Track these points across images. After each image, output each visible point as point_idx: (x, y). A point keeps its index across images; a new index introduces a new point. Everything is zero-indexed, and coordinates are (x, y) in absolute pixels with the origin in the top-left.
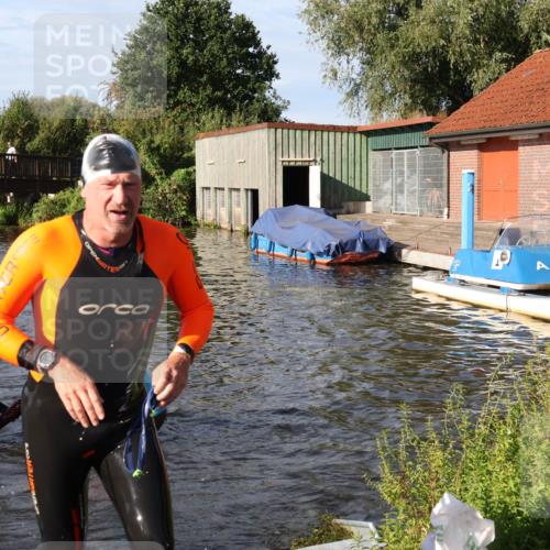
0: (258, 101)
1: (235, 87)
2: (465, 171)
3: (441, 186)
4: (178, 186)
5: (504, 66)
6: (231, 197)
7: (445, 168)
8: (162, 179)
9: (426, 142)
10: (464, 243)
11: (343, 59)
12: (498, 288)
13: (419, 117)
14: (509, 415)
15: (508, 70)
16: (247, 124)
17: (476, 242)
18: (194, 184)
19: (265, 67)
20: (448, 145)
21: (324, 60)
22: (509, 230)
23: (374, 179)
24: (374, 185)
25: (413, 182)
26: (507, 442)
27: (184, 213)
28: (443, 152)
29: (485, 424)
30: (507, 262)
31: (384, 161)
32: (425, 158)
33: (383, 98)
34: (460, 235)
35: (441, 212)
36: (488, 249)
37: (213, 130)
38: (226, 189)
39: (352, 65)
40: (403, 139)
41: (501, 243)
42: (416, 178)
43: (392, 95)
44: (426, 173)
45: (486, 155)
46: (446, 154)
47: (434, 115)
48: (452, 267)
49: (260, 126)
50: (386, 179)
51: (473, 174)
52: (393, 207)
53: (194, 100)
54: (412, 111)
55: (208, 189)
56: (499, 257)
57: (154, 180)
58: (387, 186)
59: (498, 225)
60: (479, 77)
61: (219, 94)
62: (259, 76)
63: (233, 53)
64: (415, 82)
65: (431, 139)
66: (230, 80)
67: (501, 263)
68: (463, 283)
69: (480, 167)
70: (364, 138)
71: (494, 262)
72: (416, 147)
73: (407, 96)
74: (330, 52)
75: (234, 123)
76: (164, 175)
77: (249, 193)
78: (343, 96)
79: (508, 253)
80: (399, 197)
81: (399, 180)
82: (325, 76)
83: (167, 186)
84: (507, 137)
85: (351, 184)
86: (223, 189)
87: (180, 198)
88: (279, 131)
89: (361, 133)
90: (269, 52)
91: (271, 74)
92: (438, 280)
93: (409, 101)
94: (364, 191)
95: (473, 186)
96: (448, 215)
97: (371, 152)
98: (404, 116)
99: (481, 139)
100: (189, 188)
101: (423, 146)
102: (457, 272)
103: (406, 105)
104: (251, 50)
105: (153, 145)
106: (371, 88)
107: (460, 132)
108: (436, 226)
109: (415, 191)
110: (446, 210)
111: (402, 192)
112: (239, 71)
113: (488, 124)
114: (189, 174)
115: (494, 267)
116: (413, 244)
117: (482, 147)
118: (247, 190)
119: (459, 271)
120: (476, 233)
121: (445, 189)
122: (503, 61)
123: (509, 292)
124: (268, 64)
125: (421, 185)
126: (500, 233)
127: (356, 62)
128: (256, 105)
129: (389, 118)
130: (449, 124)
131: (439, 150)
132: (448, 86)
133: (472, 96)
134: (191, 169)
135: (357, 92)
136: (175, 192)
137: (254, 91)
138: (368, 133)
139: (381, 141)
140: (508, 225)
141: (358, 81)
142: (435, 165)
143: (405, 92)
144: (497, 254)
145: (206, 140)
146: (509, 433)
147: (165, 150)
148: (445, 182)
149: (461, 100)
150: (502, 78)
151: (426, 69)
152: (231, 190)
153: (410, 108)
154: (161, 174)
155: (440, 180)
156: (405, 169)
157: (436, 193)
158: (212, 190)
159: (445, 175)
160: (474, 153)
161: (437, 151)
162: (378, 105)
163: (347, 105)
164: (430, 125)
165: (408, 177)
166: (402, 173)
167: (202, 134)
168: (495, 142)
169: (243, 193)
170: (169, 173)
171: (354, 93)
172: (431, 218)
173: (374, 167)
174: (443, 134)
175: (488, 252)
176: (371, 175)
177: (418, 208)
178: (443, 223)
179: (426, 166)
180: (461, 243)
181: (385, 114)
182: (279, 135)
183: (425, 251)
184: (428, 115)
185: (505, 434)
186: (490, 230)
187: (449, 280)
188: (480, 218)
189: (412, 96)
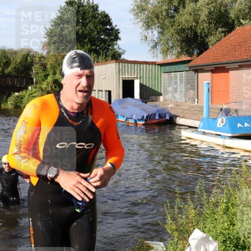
0: (111, 50)
1: (101, 44)
2: (205, 82)
3: (194, 89)
5: (223, 34)
6: (99, 94)
7: (196, 80)
9: (188, 69)
10: (205, 115)
11: (150, 31)
12: (220, 135)
13: (185, 58)
14: (225, 193)
15: (225, 36)
16: (106, 61)
17: (210, 114)
19: (114, 35)
20: (198, 70)
21: (141, 31)
22: (225, 109)
23: (164, 86)
24: (164, 89)
25: (182, 87)
26: (224, 206)
29: (214, 197)
30: (224, 123)
31: (169, 77)
32: (187, 76)
33: (168, 49)
34: (203, 111)
35: (194, 101)
36: (216, 118)
38: (97, 91)
39: (154, 34)
40: (177, 67)
41: (221, 115)
42: (183, 85)
43: (172, 47)
44: (187, 83)
45: (215, 75)
46: (196, 75)
47: (191, 56)
48: (199, 126)
49: (112, 61)
50: (170, 86)
51: (209, 83)
52: (172, 99)
54: (181, 55)
56: (221, 121)
58: (170, 89)
59: (220, 107)
60: (211, 39)
61: (93, 47)
62: (112, 39)
63: (100, 28)
64: (182, 41)
65: (190, 67)
66: (98, 41)
67: (221, 124)
68: (204, 133)
69: (212, 80)
70: (159, 67)
71: (218, 124)
72: (183, 71)
73: (179, 48)
74: (144, 28)
75: (100, 60)
77: (107, 92)
78: (150, 48)
79: (225, 119)
80: (175, 94)
81: (175, 86)
82: (142, 39)
84: (224, 67)
85: (153, 88)
86: (95, 90)
88: (121, 64)
89: (158, 65)
90: (116, 28)
91: (117, 38)
92: (193, 132)
93: (180, 50)
94: (159, 91)
95: (209, 89)
96: (198, 102)
97: (162, 74)
98: (178, 57)
99: (213, 67)
101: (186, 71)
102: (201, 128)
103: (178, 52)
104: (108, 27)
106: (163, 44)
107: (203, 64)
108: (192, 107)
109: (182, 91)
110: (196, 100)
111: (176, 92)
112: (102, 37)
113: (215, 61)
115: (218, 126)
116: (182, 115)
117: (213, 71)
118: (106, 91)
119: (203, 128)
120: (210, 110)
121: (196, 90)
122: (222, 32)
123: (225, 137)
124: (116, 34)
125: (185, 88)
126: (221, 111)
127: (156, 33)
128: (110, 52)
129: (171, 58)
130: (198, 61)
131: (194, 73)
132: (198, 44)
133: (208, 48)
135: (156, 46)
137: (109, 46)
138: (161, 65)
139: (167, 68)
140: (225, 107)
141: (157, 41)
142: (192, 79)
143: (178, 46)
144: (220, 120)
146: (225, 201)
148: (196, 87)
149: (203, 49)
150: (222, 40)
151: (187, 36)
152: (99, 91)
153: (180, 54)
155: (194, 87)
156: (178, 81)
157: (192, 92)
159: (196, 84)
160: (210, 74)
161: (192, 73)
162: (165, 52)
163: (151, 52)
164: (189, 61)
165: (179, 85)
166: (176, 83)
168: (219, 69)
169: (104, 92)
171: (155, 46)
172: (189, 103)
173: (164, 80)
174: (195, 65)
175: (216, 119)
176: (162, 84)
177: (184, 99)
178: (195, 106)
179: (187, 80)
180: (203, 114)
181: (169, 56)
182: (121, 66)
183: (187, 118)
184: (188, 57)
185: (223, 202)
186: (216, 109)
187: (198, 132)
188: (212, 104)
189: (181, 48)
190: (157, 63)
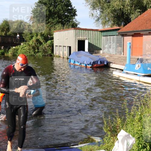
0: (71, 22)
1: (65, 18)
2: (128, 42)
3: (121, 46)
4: (49, 45)
6: (63, 48)
7: (123, 41)
8: (44, 43)
10: (128, 62)
11: (95, 11)
12: (137, 75)
13: (116, 27)
14: (139, 109)
15: (140, 14)
16: (68, 28)
17: (131, 62)
18: (53, 45)
19: (73, 12)
20: (124, 35)
21: (90, 11)
22: (140, 59)
23: (103, 44)
24: (103, 46)
25: (114, 45)
26: (139, 117)
27: (50, 53)
28: (122, 37)
29: (133, 111)
30: (140, 67)
31: (106, 39)
32: (117, 39)
33: (106, 22)
34: (126, 60)
35: (121, 54)
37: (59, 30)
38: (62, 46)
39: (97, 12)
40: (111, 33)
41: (138, 62)
42: (114, 44)
43: (108, 21)
44: (117, 43)
45: (134, 38)
47: (120, 27)
48: (124, 69)
49: (71, 29)
50: (106, 44)
51: (130, 43)
52: (108, 52)
53: (53, 22)
55: (57, 46)
56: (137, 66)
57: (42, 43)
58: (106, 46)
59: (137, 57)
60: (132, 16)
61: (60, 20)
62: (71, 15)
63: (65, 9)
64: (115, 17)
65: (119, 33)
66: (64, 16)
67: (138, 68)
68: (127, 73)
69: (132, 41)
70: (100, 33)
71: (136, 68)
72: (115, 35)
73: (112, 21)
74: (91, 9)
75: (65, 28)
76: (45, 42)
77: (68, 47)
78: (95, 21)
79: (140, 65)
80: (110, 49)
81: (110, 44)
82: (90, 15)
83: (46, 45)
84: (140, 33)
85: (97, 45)
86: (61, 46)
87: (49, 49)
88: (77, 30)
89: (99, 31)
90: (74, 9)
91: (75, 15)
92: (120, 72)
93: (113, 23)
94: (100, 47)
95: (130, 46)
96: (123, 54)
97: (102, 37)
98: (112, 27)
99: (133, 33)
100: (52, 46)
102: (125, 70)
104: (69, 8)
105: (42, 34)
106: (102, 19)
107: (127, 31)
108: (120, 57)
109: (114, 48)
110: (123, 53)
111: (111, 48)
112: (66, 14)
113: (134, 29)
114: (52, 42)
115: (136, 69)
116: (114, 62)
117: (133, 36)
118: (68, 46)
119: (126, 70)
120: (131, 59)
121: (123, 47)
122: (139, 12)
123: (140, 76)
124: (74, 12)
125: (116, 46)
126: (138, 60)
129: (107, 27)
130: (124, 29)
131: (121, 36)
132: (124, 19)
133: (131, 21)
134: (52, 41)
135: (99, 20)
136: (48, 47)
137: (70, 19)
138: (102, 31)
139: (105, 33)
140: (140, 57)
141: (99, 17)
142: (120, 40)
144: (137, 65)
145: (57, 33)
146: (139, 114)
147: (45, 35)
148: (122, 45)
149: (127, 22)
150: (139, 17)
151: (118, 14)
152: (64, 46)
153: (113, 25)
154: (44, 42)
155: (121, 45)
156: (112, 42)
157: (120, 48)
158: (58, 47)
159: (123, 43)
160: (131, 37)
162: (104, 24)
163: (96, 23)
164: (119, 29)
165: (112, 44)
166: (111, 42)
167: (56, 31)
168: (136, 34)
169: (67, 47)
170: (46, 42)
172: (118, 55)
173: (103, 41)
174: (122, 32)
175: (134, 65)
176: (102, 43)
177: (115, 52)
178: (122, 57)
179: (117, 41)
180: (126, 62)
181: (106, 26)
182: (77, 31)
183: (117, 64)
184: (118, 27)
185: (138, 114)
186: (135, 59)
187: (123, 72)
188: (132, 55)
189: (114, 21)
190: (99, 30)
